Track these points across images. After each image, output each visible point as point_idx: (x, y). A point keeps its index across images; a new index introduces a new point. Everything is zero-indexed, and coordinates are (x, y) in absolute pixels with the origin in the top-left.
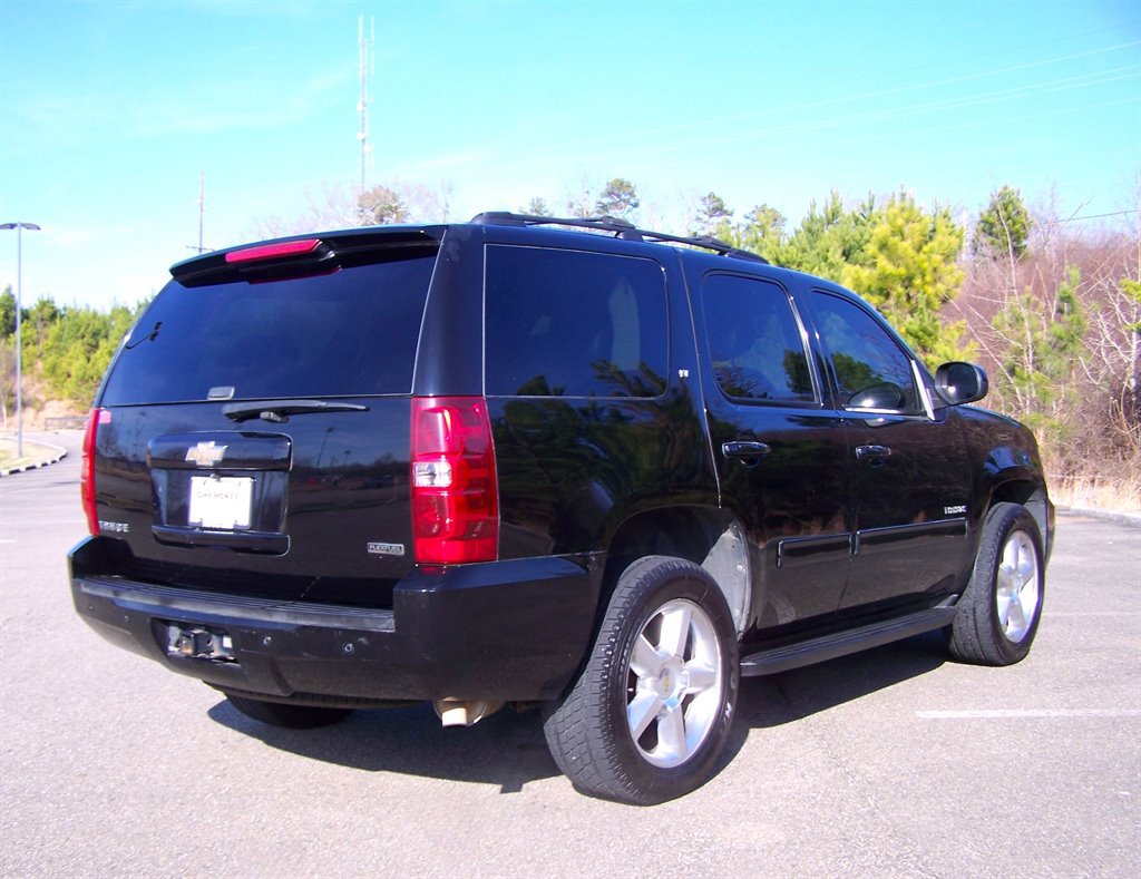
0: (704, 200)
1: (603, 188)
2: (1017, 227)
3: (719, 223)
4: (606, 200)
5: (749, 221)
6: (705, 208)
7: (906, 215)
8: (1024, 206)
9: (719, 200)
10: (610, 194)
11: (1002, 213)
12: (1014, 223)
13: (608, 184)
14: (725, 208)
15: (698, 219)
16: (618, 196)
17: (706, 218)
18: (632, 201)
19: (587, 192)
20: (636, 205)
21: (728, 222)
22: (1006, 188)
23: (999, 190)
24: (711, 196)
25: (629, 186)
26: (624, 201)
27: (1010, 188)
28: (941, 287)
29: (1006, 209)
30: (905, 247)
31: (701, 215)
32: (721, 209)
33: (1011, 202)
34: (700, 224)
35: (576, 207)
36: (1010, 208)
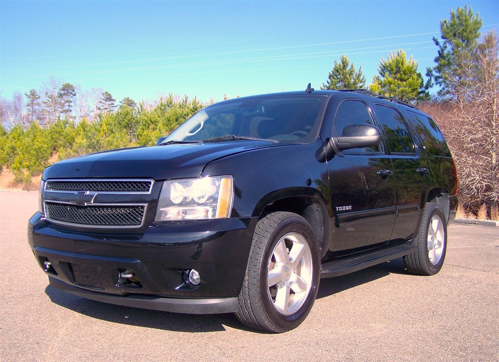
0: (103, 94)
1: (61, 87)
3: (109, 104)
4: (62, 92)
5: (122, 104)
6: (103, 98)
9: (110, 95)
10: (64, 90)
13: (63, 85)
14: (112, 98)
15: (101, 102)
16: (67, 90)
17: (104, 102)
18: (73, 93)
19: (54, 88)
20: (75, 95)
21: (113, 104)
24: (106, 93)
25: (72, 87)
26: (70, 93)
31: (102, 101)
32: (110, 99)
34: (101, 104)
35: (49, 94)
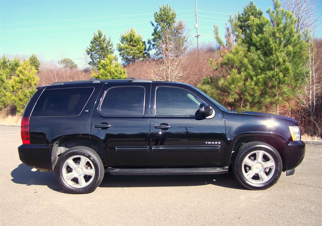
2: (37, 64)
7: (25, 65)
8: (38, 59)
11: (33, 61)
12: (36, 63)
22: (34, 54)
23: (32, 55)
27: (34, 55)
28: (35, 82)
29: (34, 60)
30: (26, 72)
33: (35, 58)
36: (35, 60)
